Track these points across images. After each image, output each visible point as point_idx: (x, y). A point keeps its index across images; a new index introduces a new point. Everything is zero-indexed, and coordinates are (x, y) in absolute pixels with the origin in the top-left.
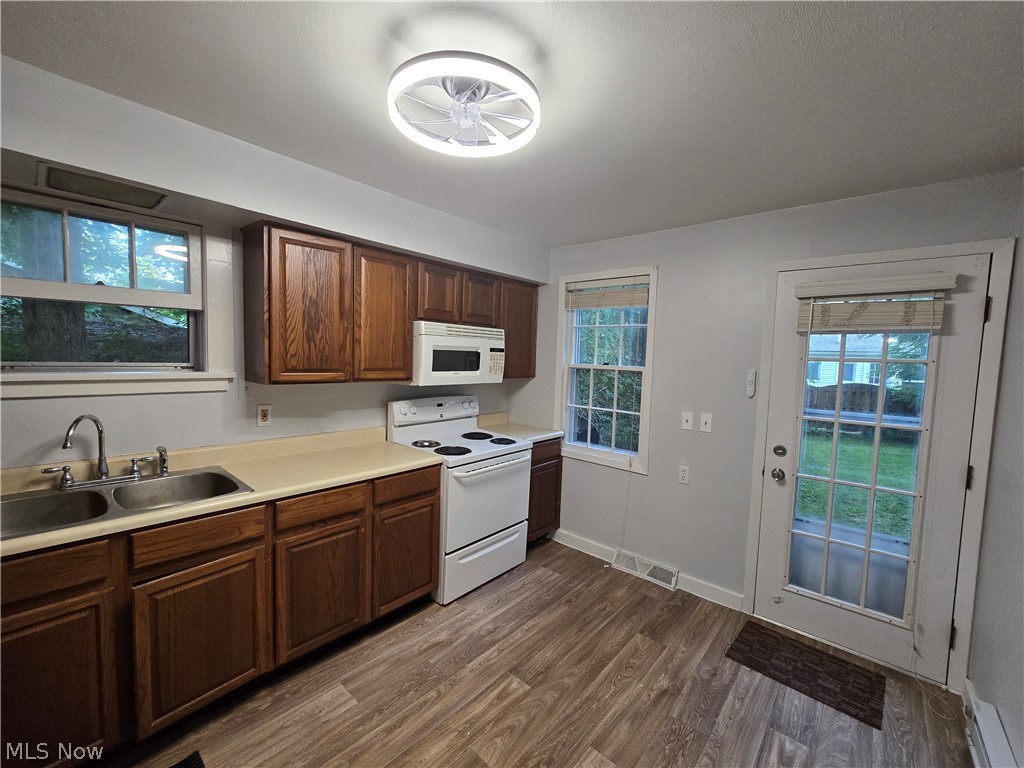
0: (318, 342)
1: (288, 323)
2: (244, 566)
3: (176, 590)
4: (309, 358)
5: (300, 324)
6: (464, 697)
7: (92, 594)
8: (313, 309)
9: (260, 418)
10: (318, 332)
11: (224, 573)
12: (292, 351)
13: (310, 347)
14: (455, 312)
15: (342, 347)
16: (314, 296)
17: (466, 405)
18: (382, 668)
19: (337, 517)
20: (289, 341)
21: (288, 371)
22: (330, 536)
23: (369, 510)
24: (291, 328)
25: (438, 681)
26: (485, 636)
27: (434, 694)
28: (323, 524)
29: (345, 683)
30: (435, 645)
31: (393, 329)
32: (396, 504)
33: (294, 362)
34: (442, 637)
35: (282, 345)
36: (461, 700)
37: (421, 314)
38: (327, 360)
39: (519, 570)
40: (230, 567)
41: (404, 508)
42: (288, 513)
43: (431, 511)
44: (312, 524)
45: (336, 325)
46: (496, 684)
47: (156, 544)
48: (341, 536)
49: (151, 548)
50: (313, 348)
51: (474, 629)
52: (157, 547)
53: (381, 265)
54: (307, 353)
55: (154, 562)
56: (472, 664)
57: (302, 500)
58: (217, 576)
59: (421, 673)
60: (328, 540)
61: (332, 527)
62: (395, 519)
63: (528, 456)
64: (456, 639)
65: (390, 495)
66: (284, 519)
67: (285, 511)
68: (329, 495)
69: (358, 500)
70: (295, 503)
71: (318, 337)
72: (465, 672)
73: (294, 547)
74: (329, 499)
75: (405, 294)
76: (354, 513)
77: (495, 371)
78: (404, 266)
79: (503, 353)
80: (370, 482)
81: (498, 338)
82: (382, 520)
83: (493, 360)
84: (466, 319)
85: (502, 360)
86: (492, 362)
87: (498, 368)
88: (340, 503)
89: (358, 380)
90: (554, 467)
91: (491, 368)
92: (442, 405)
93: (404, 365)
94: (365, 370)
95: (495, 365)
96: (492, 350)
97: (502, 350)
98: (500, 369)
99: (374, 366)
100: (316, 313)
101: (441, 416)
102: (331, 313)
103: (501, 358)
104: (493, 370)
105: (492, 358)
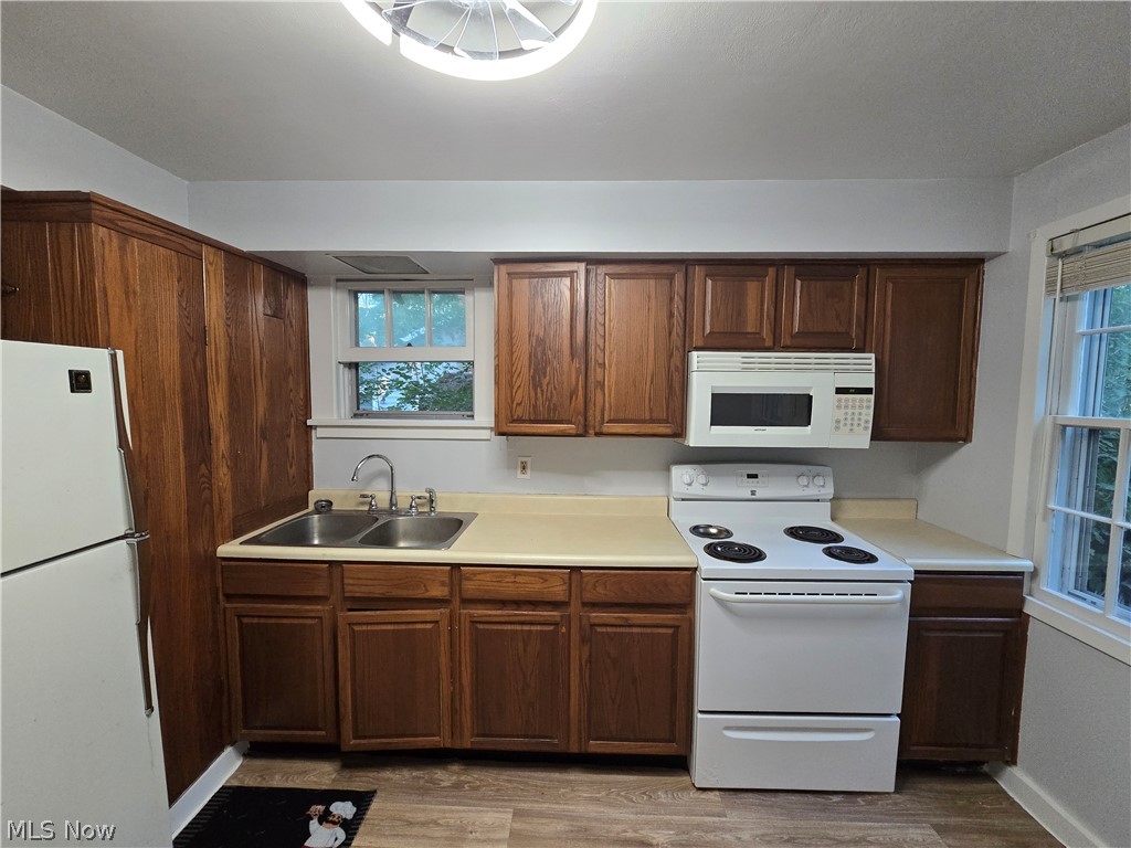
0: (545, 387)
1: (514, 368)
2: (429, 626)
3: (370, 628)
4: (535, 406)
5: (525, 370)
7: (319, 607)
8: (539, 349)
9: (519, 471)
10: (545, 377)
11: (410, 627)
12: (518, 399)
13: (536, 394)
14: (766, 332)
15: (573, 394)
16: (542, 334)
17: (804, 481)
19: (534, 604)
20: (516, 388)
21: (513, 421)
22: (522, 623)
23: (574, 608)
24: (518, 372)
28: (515, 606)
29: (516, 814)
31: (650, 366)
32: (618, 609)
33: (519, 412)
34: (660, 837)
35: (509, 391)
37: (697, 340)
38: (555, 410)
39: (873, 803)
40: (416, 623)
41: (627, 619)
42: (472, 583)
43: (675, 636)
44: (503, 603)
45: (565, 365)
47: (359, 579)
48: (534, 628)
49: (356, 582)
50: (539, 395)
52: (360, 582)
53: (632, 281)
54: (533, 401)
55: (357, 595)
57: (488, 572)
58: (403, 627)
60: (518, 627)
61: (526, 613)
62: (610, 630)
63: (902, 593)
65: (601, 593)
66: (470, 587)
67: (468, 579)
68: (520, 574)
69: (558, 590)
70: (480, 573)
71: (545, 381)
73: (480, 622)
74: (519, 579)
75: (671, 315)
76: (555, 605)
77: (849, 427)
78: (671, 277)
79: (872, 397)
80: (575, 569)
81: (861, 369)
82: (592, 625)
83: (846, 407)
84: (788, 343)
85: (868, 407)
86: (843, 411)
87: (856, 422)
88: (533, 587)
89: (598, 434)
90: (993, 631)
91: (838, 422)
92: (755, 476)
93: (668, 417)
94: (610, 421)
95: (849, 417)
96: (839, 391)
97: (867, 391)
98: (863, 425)
99: (621, 416)
100: (544, 353)
101: (753, 493)
102: (560, 351)
103: (865, 404)
104: (845, 425)
105: (843, 404)
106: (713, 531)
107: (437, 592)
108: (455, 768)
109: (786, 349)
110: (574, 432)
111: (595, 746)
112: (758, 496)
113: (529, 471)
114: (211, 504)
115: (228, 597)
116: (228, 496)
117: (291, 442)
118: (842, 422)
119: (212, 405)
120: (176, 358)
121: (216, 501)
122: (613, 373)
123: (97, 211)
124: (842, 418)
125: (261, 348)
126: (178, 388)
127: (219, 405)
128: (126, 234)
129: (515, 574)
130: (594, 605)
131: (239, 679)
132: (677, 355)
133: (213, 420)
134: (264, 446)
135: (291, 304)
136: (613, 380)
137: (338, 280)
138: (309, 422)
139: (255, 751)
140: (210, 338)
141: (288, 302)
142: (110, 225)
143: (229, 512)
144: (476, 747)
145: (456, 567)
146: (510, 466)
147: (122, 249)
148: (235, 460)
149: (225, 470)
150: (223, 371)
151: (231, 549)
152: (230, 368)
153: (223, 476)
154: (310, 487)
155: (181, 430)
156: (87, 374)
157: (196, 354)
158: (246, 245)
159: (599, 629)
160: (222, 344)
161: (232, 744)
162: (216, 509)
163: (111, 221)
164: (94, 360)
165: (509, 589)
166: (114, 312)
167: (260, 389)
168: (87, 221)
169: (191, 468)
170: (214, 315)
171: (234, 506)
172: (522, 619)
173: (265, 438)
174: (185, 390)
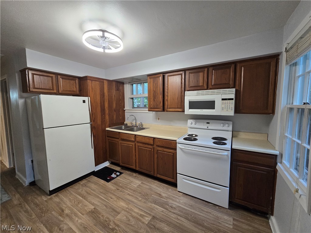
0: (156, 101)
2: (132, 146)
4: (154, 105)
6: (140, 206)
7: (117, 140)
9: (158, 120)
10: (156, 99)
11: (129, 145)
14: (205, 85)
15: (160, 102)
16: (155, 90)
18: (147, 187)
20: (151, 101)
21: (151, 108)
23: (155, 146)
24: (151, 98)
25: (145, 199)
26: (168, 205)
27: (140, 199)
28: (145, 144)
29: (142, 183)
30: (160, 194)
31: (177, 95)
32: (162, 148)
33: (151, 106)
34: (164, 195)
36: (139, 206)
37: (187, 89)
38: (157, 106)
39: (220, 209)
41: (164, 150)
43: (173, 155)
44: (143, 143)
45: (159, 96)
46: (147, 213)
48: (148, 149)
50: (155, 103)
51: (171, 201)
52: (122, 136)
53: (173, 76)
56: (154, 205)
59: (148, 195)
60: (145, 148)
61: (147, 146)
62: (161, 152)
64: (164, 198)
65: (159, 144)
66: (138, 139)
69: (151, 142)
70: (139, 137)
72: (150, 204)
73: (139, 146)
74: (145, 139)
75: (182, 83)
76: (151, 145)
77: (226, 109)
78: (181, 74)
79: (233, 101)
80: (154, 138)
81: (231, 93)
82: (158, 150)
83: (225, 104)
84: (211, 87)
85: (232, 104)
86: (224, 105)
87: (228, 108)
88: (147, 141)
89: (167, 111)
90: (264, 171)
91: (223, 108)
92: (209, 123)
93: (181, 107)
94: (169, 108)
95: (226, 107)
96: (223, 99)
97: (232, 99)
98: (231, 109)
99: (171, 107)
100: (155, 94)
101: (208, 127)
102: (158, 93)
103: (231, 103)
104: (225, 109)
105: (224, 103)
106: (194, 135)
107: (133, 139)
108: (137, 174)
109: (211, 89)
110: (161, 110)
111: (158, 176)
112: (209, 128)
113: (160, 120)
114: (105, 121)
115: (108, 137)
116: (108, 120)
117: (121, 113)
118: (224, 108)
119: (105, 106)
120: (99, 98)
121: (106, 121)
122: (169, 98)
123: (88, 78)
124: (224, 107)
125: (114, 96)
126: (100, 103)
127: (106, 105)
128: (92, 80)
129: (145, 138)
130: (158, 146)
131: (108, 149)
132: (183, 92)
133: (105, 108)
134: (115, 113)
135: (121, 88)
136: (169, 99)
137: (129, 82)
138: (124, 109)
139: (112, 163)
140: (105, 95)
141: (120, 87)
142: (90, 80)
143: (108, 123)
144: (139, 170)
145: (135, 135)
146: (156, 119)
147: (91, 83)
148: (109, 115)
149: (108, 116)
150: (107, 100)
151: (108, 129)
152: (108, 99)
153: (107, 117)
154: (125, 121)
155: (100, 110)
156: (85, 101)
157: (103, 97)
158: (111, 79)
159: (159, 151)
160: (107, 96)
161: (108, 161)
162: (106, 122)
163: (90, 79)
164: (86, 99)
165: (143, 141)
166: (90, 92)
167: (114, 103)
168: (87, 79)
169: (102, 115)
170: (106, 91)
171: (109, 122)
172: (146, 147)
173: (115, 111)
174: (101, 103)
